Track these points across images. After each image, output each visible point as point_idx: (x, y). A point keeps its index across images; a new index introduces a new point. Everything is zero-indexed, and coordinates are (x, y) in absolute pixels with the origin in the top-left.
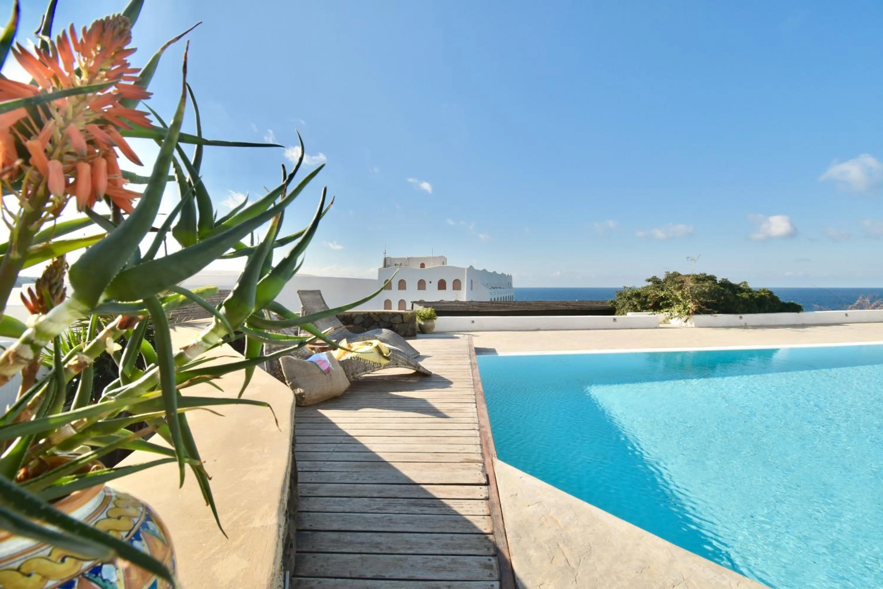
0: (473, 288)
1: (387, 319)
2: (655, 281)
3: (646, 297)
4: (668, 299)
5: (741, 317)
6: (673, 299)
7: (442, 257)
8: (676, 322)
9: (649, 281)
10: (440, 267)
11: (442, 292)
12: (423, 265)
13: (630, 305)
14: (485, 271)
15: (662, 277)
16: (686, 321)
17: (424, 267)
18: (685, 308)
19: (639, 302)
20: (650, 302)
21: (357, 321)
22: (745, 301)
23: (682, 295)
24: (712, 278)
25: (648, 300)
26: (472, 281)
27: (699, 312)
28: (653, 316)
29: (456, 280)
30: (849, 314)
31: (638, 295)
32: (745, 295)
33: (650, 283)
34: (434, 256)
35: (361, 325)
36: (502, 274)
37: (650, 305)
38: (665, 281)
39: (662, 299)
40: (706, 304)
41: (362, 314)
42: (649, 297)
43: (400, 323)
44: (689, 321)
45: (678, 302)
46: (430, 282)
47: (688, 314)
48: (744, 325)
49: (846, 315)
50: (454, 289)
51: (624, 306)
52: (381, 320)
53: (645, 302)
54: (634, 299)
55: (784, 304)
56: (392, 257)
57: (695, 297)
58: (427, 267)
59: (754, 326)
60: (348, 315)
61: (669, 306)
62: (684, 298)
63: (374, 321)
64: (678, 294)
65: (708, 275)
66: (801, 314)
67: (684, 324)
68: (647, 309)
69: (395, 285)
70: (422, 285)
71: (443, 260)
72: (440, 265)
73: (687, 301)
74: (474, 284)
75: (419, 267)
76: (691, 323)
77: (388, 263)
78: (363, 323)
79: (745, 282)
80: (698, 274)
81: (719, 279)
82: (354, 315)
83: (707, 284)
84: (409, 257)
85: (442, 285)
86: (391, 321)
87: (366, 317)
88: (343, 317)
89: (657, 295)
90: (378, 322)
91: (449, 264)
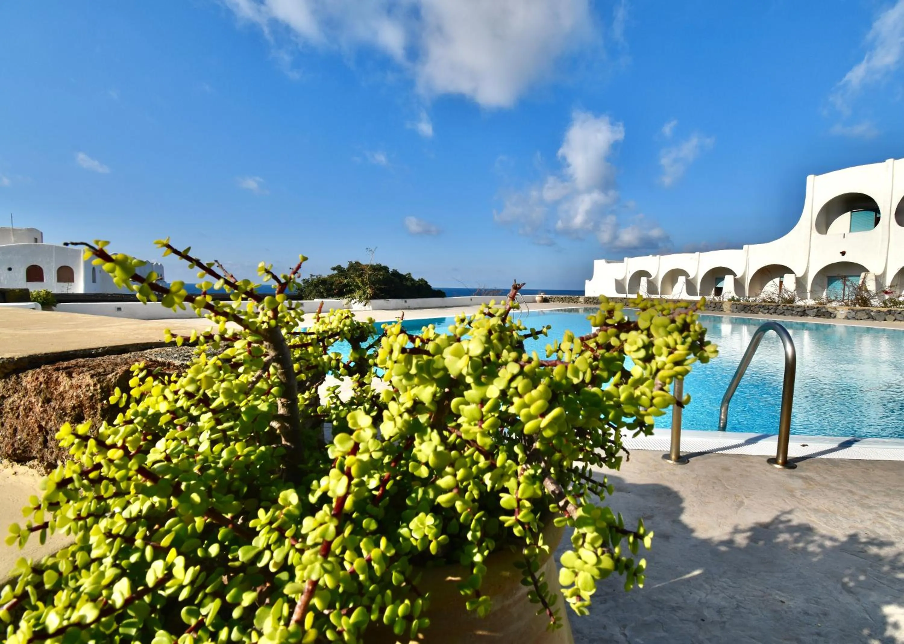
0: (96, 280)
2: (339, 268)
3: (332, 284)
4: (351, 286)
5: (406, 302)
6: (355, 286)
7: (32, 230)
8: (357, 306)
9: (334, 269)
10: (30, 246)
13: (317, 292)
15: (345, 266)
16: (365, 306)
18: (364, 293)
19: (324, 289)
20: (335, 289)
22: (408, 288)
23: (362, 282)
24: (386, 268)
25: (334, 287)
27: (375, 296)
28: (337, 301)
29: (62, 267)
31: (324, 283)
32: (409, 283)
33: (336, 272)
34: (16, 226)
37: (335, 291)
38: (349, 269)
39: (346, 286)
40: (380, 290)
42: (334, 284)
44: (368, 305)
45: (359, 288)
46: (10, 269)
47: (367, 298)
48: (408, 307)
50: (59, 280)
51: (311, 293)
53: (331, 289)
54: (320, 286)
57: (373, 283)
59: (416, 308)
61: (351, 292)
62: (363, 284)
64: (359, 280)
65: (383, 265)
67: (363, 308)
68: (332, 295)
71: (37, 237)
72: (30, 242)
73: (366, 287)
76: (369, 307)
79: (410, 274)
80: (375, 264)
81: (391, 270)
83: (381, 273)
85: (34, 275)
89: (341, 283)
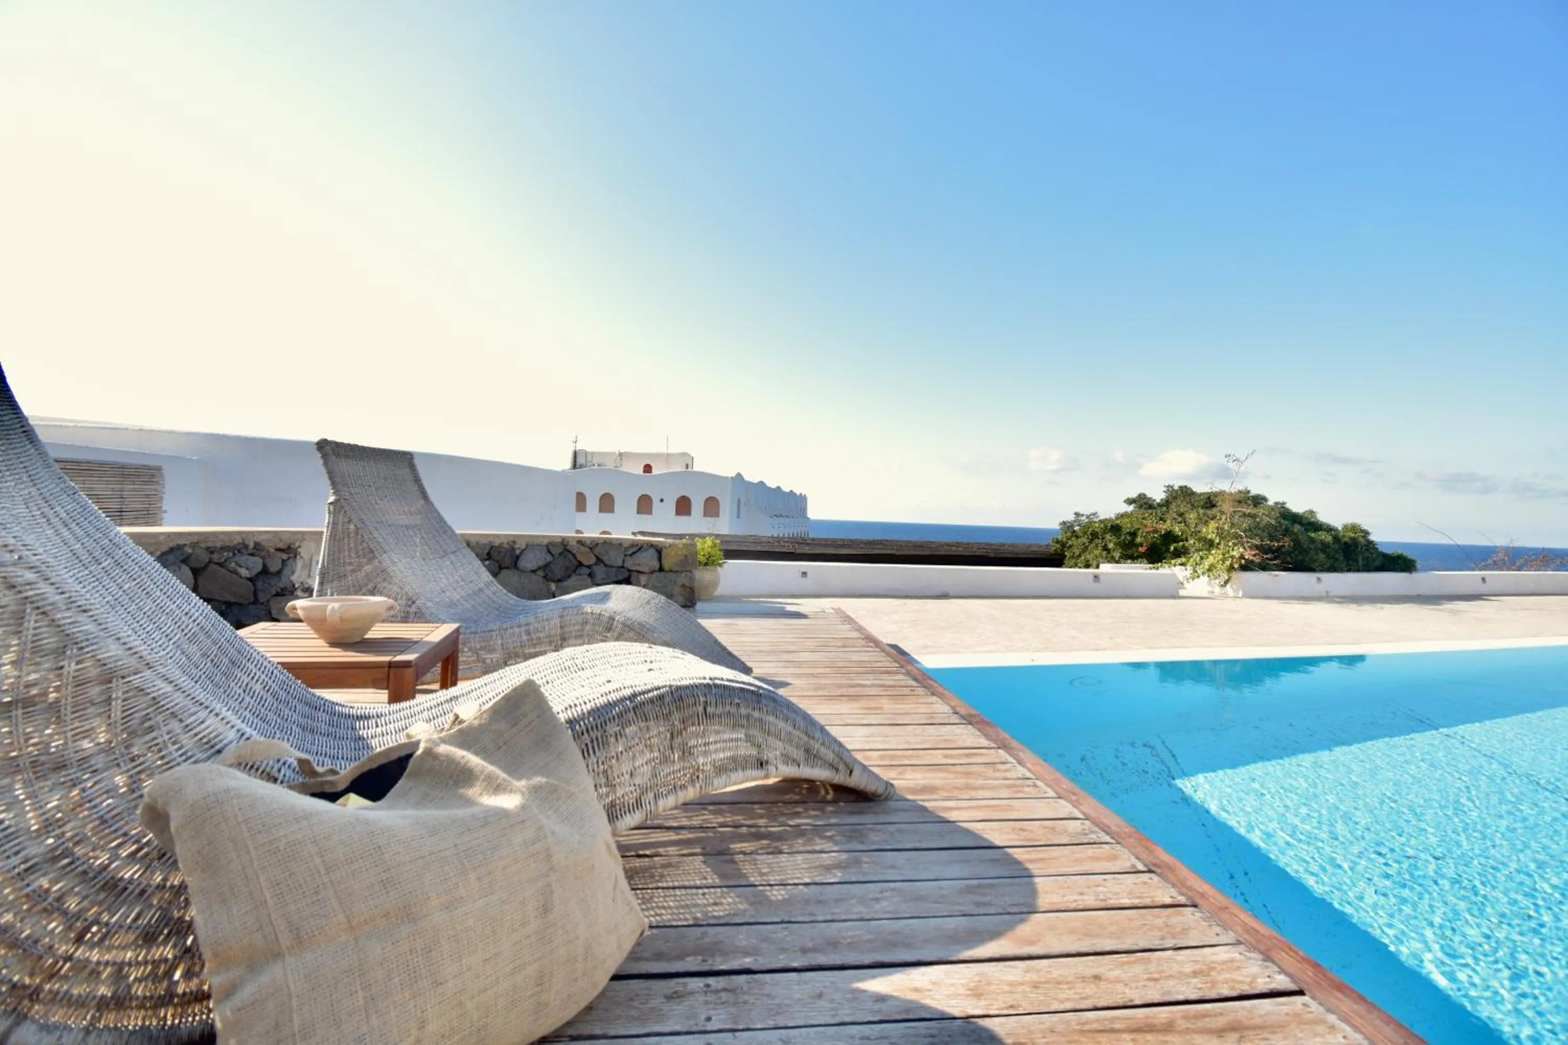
0: (742, 515)
1: (615, 559)
2: (1142, 502)
3: (1134, 534)
4: (1180, 539)
5: (1318, 580)
7: (684, 455)
8: (1201, 585)
9: (1130, 502)
10: (681, 472)
11: (684, 519)
12: (648, 469)
13: (1103, 549)
14: (762, 483)
15: (1158, 495)
16: (1224, 585)
17: (650, 472)
18: (1224, 557)
19: (1118, 543)
20: (1141, 545)
21: (529, 562)
22: (1325, 547)
23: (1220, 531)
25: (1139, 540)
26: (739, 501)
28: (1154, 571)
29: (707, 500)
30: (1487, 579)
31: (1115, 529)
33: (1130, 508)
34: (670, 451)
35: (541, 573)
36: (791, 491)
37: (1142, 549)
38: (1166, 503)
41: (545, 542)
42: (1139, 533)
43: (653, 572)
44: (1231, 587)
46: (662, 500)
47: (1230, 569)
48: (1325, 594)
49: (1484, 579)
50: (705, 515)
52: (599, 560)
53: (1132, 544)
54: (1108, 537)
55: (1385, 556)
56: (589, 450)
58: (655, 471)
59: (1344, 597)
60: (501, 546)
63: (580, 564)
65: (1252, 492)
66: (1415, 575)
67: (1219, 591)
68: (1133, 558)
69: (593, 504)
70: (645, 505)
71: (688, 460)
72: (680, 468)
73: (1230, 544)
74: (742, 506)
75: (640, 471)
76: (1236, 591)
77: (581, 460)
78: (546, 566)
82: (521, 545)
84: (622, 451)
85: (683, 506)
86: (626, 565)
87: (556, 551)
88: (488, 548)
89: (1156, 531)
90: (589, 567)
91: (697, 468)
